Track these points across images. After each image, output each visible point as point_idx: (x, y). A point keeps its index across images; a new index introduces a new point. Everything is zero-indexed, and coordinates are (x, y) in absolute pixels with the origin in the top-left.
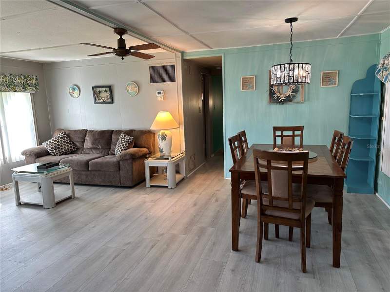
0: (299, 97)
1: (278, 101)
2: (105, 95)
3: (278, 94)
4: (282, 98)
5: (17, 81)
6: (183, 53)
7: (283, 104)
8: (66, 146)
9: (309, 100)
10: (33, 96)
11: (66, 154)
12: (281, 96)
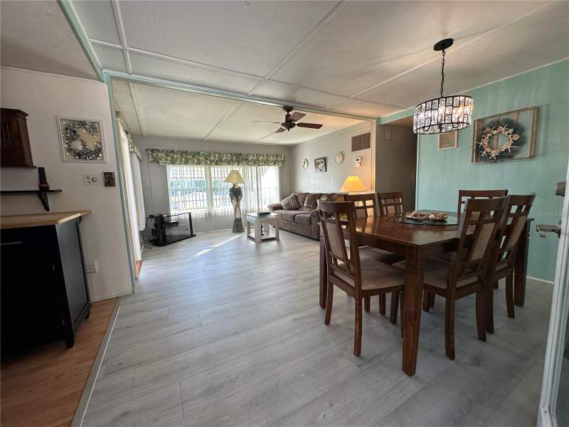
0: (526, 151)
1: (487, 158)
2: (321, 165)
3: (488, 150)
4: (494, 154)
5: (261, 158)
6: (378, 119)
7: (496, 162)
8: (293, 204)
9: (544, 154)
10: (281, 169)
11: (292, 210)
12: (494, 152)
